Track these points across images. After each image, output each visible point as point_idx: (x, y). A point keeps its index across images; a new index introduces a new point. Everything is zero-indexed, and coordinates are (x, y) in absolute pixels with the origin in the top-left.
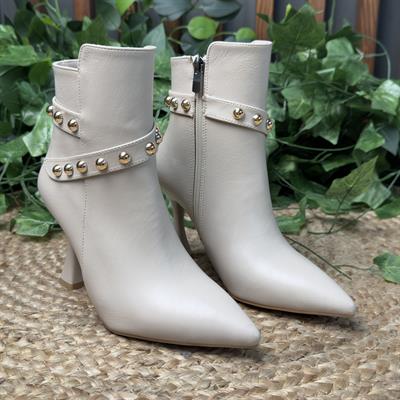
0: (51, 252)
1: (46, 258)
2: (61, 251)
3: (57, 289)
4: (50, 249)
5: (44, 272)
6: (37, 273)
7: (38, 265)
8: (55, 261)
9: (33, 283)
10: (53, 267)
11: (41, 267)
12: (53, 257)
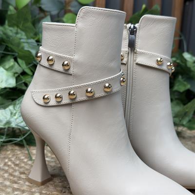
0: (7, 160)
1: (5, 164)
2: (13, 159)
3: (29, 186)
4: (5, 158)
5: (11, 175)
6: (6, 175)
7: (3, 170)
8: (13, 166)
9: (8, 183)
10: (15, 171)
11: (6, 171)
12: (10, 163)
